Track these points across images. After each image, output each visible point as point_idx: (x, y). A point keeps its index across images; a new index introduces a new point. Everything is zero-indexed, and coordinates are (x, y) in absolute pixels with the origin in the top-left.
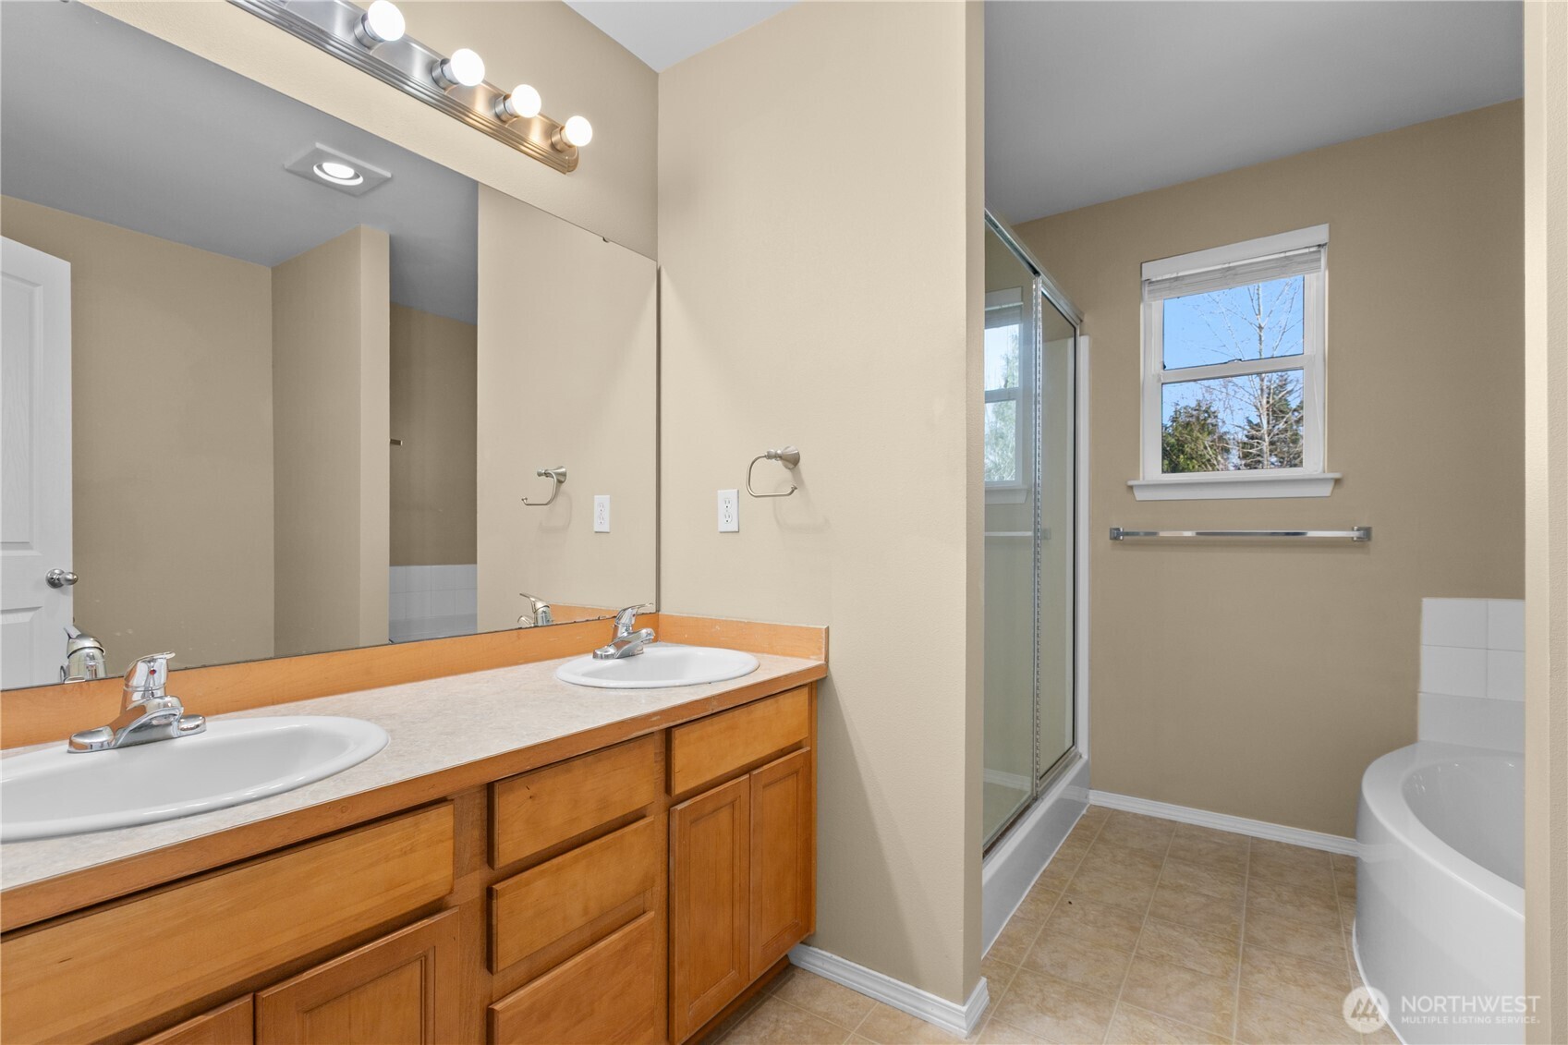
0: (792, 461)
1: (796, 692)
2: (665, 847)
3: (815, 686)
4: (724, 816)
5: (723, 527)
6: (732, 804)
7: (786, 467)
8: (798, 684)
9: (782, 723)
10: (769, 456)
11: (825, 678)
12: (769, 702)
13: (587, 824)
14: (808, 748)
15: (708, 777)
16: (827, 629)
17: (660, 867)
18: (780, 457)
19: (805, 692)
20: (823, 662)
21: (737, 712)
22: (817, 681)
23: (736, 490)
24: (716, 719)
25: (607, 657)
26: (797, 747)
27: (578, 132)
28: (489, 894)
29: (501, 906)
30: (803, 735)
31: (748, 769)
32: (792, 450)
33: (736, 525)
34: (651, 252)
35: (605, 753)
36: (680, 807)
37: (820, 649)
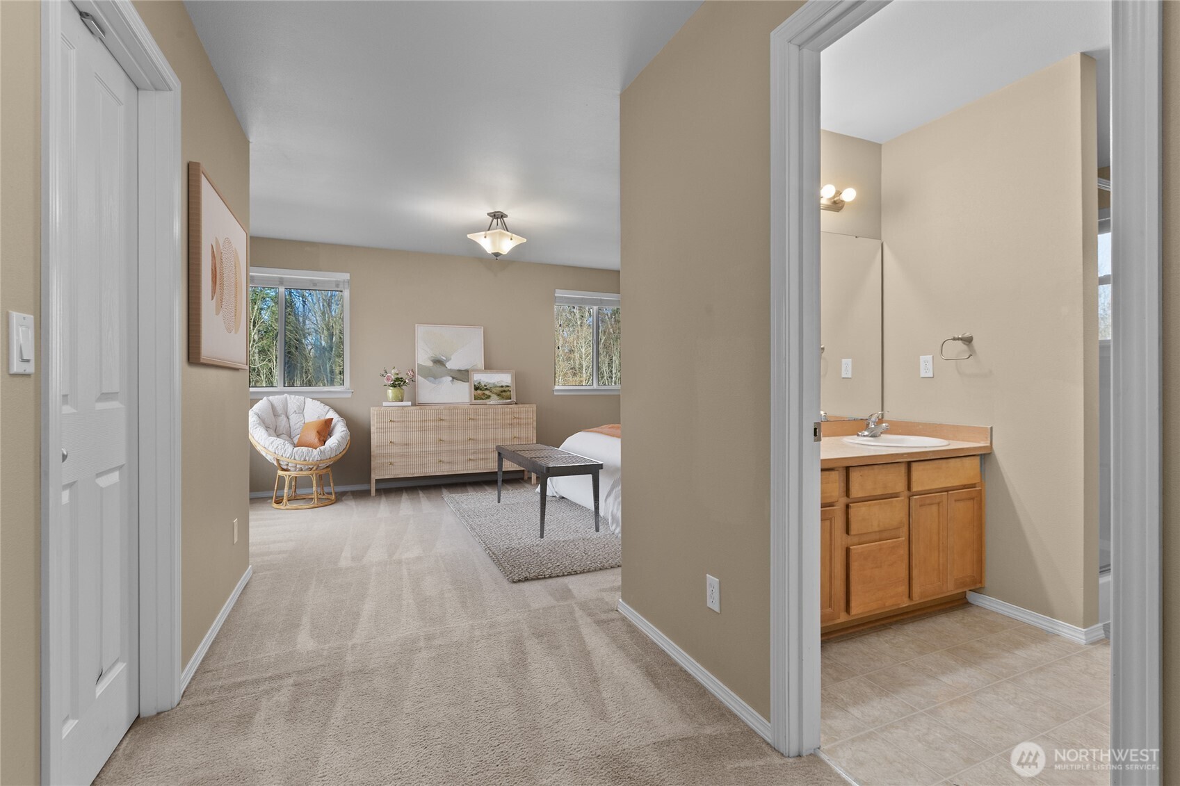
0: (968, 341)
1: (972, 458)
2: (907, 513)
3: (985, 457)
4: (935, 508)
5: (923, 375)
6: (939, 504)
7: (964, 344)
8: (974, 453)
9: (966, 472)
10: (954, 339)
11: (989, 454)
12: (958, 460)
13: (879, 492)
14: (980, 488)
15: (927, 488)
16: (991, 428)
17: (905, 520)
18: (958, 339)
19: (978, 458)
20: (988, 444)
21: (941, 461)
22: (985, 454)
23: (931, 356)
24: (930, 462)
25: (864, 436)
26: (973, 486)
27: (849, 195)
28: (847, 506)
29: (852, 511)
30: (977, 480)
31: (947, 490)
32: (968, 335)
33: (932, 373)
34: (877, 236)
35: (885, 466)
36: (915, 497)
37: (987, 438)
